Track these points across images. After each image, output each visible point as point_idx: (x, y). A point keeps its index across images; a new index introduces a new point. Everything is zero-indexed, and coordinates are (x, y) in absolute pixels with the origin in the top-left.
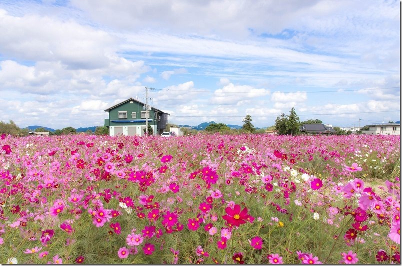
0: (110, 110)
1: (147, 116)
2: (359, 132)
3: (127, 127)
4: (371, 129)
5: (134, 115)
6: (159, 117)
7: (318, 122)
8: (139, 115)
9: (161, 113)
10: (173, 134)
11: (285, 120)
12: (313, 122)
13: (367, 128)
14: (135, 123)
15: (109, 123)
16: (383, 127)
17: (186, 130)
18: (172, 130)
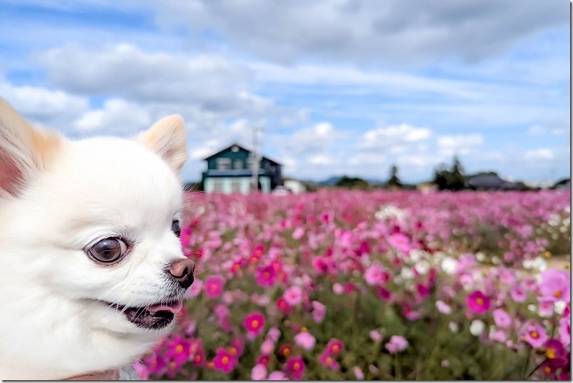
0: (209, 160)
1: (255, 167)
2: (553, 188)
6: (272, 168)
7: (493, 174)
10: (290, 191)
11: (445, 174)
14: (239, 176)
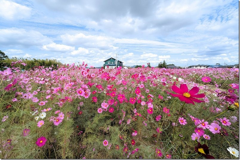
0: (105, 61)
1: (116, 63)
3: (110, 66)
4: (192, 67)
5: (112, 63)
6: (120, 63)
7: (173, 65)
8: (114, 63)
9: (121, 62)
10: (124, 68)
11: (161, 64)
12: (171, 65)
13: (190, 67)
14: (112, 65)
15: (105, 65)
16: (196, 66)
17: (129, 68)
18: (124, 67)
